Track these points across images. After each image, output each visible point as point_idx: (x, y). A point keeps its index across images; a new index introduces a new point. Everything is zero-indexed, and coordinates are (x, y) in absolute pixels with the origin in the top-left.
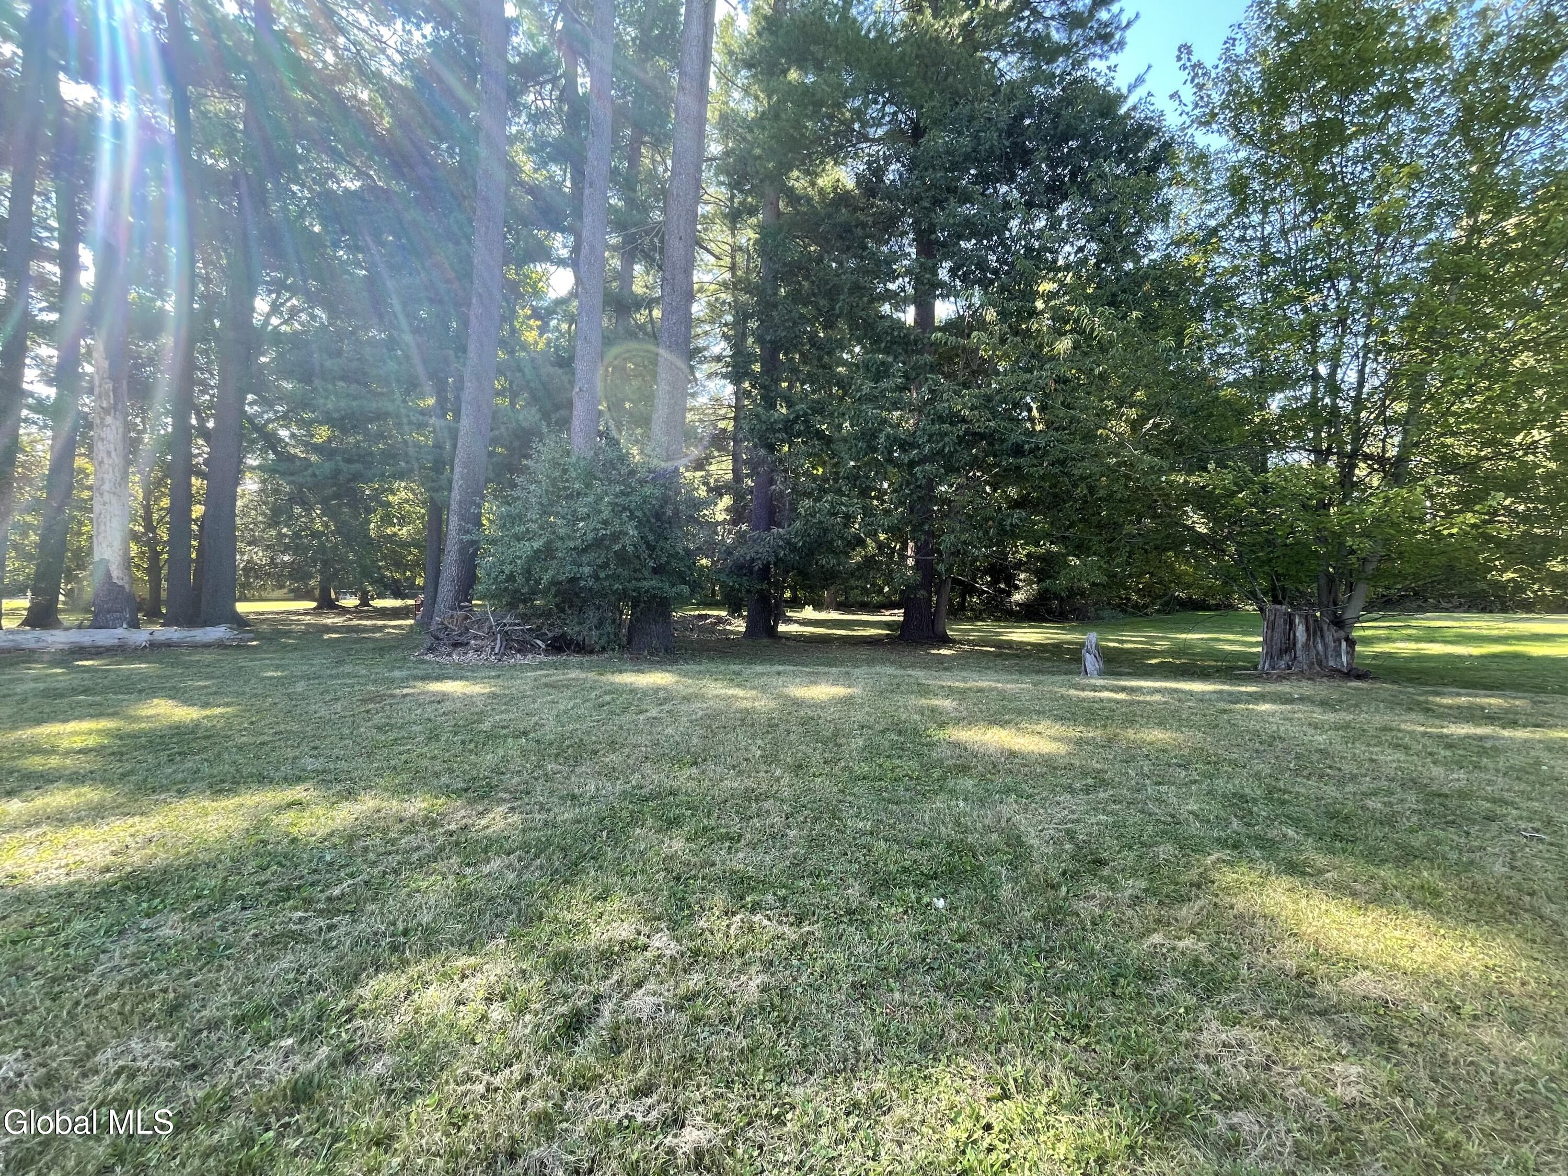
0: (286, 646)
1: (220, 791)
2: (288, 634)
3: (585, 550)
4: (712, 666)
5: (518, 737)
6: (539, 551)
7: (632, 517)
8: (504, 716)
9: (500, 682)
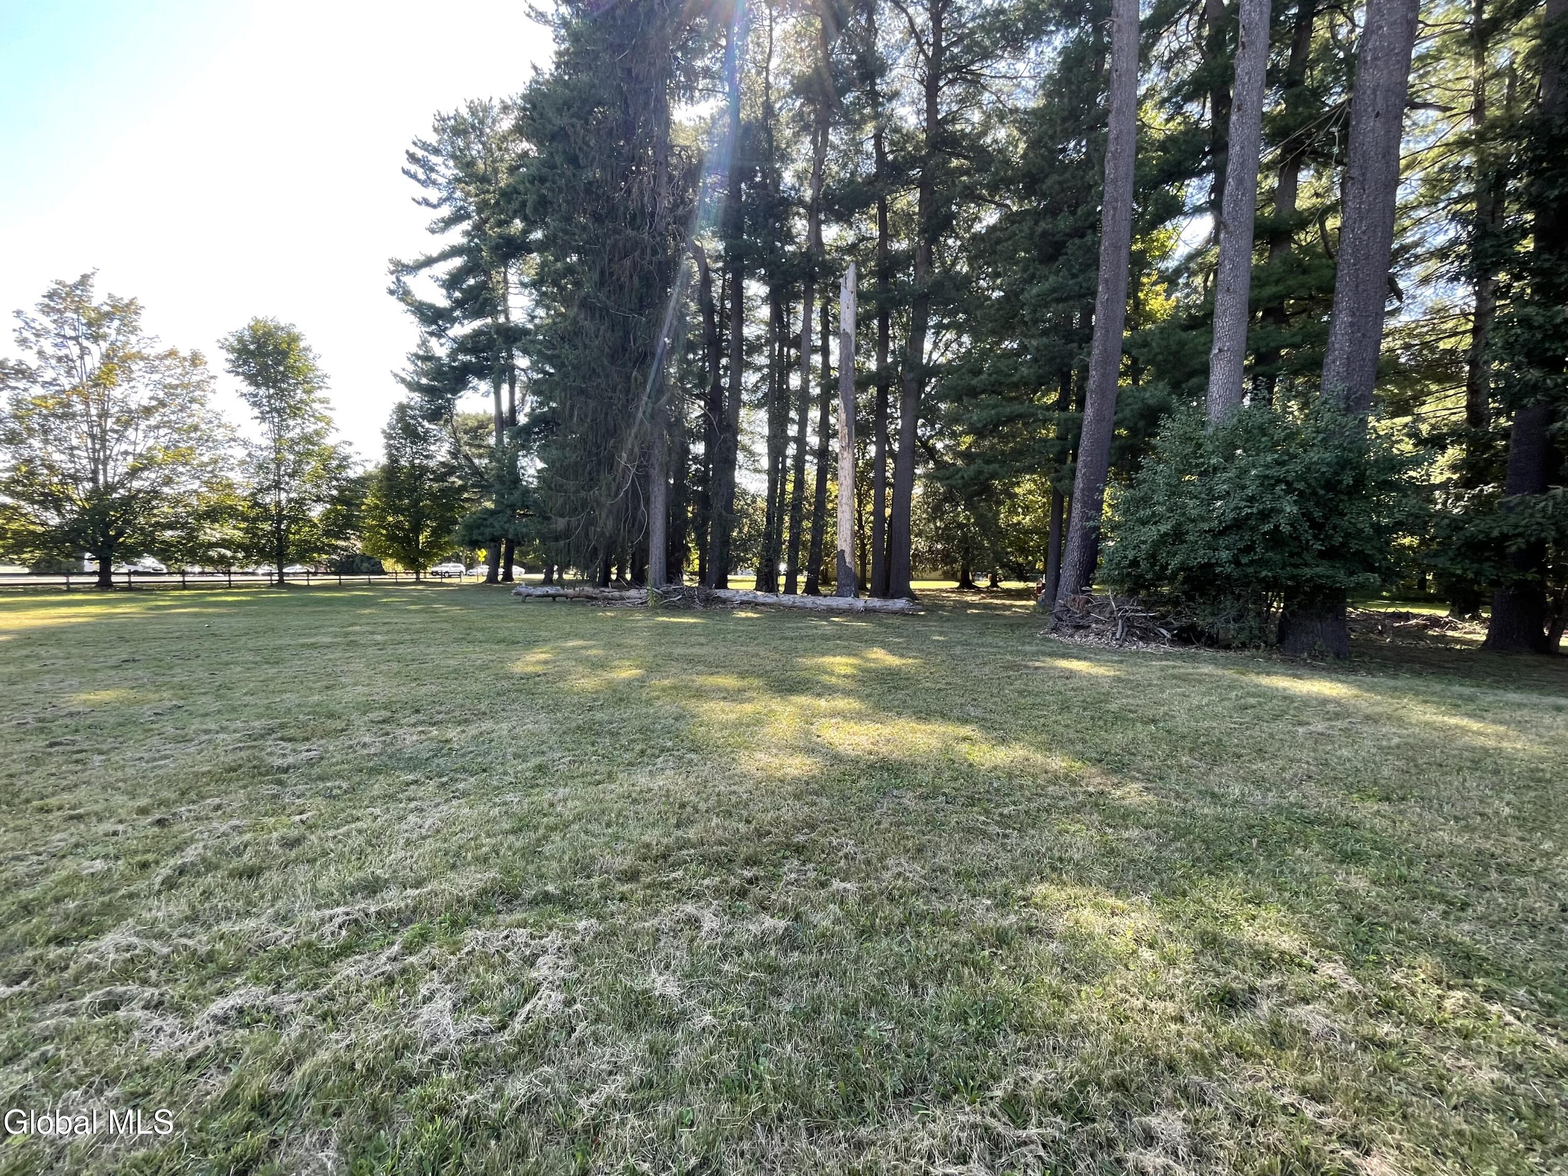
0: (942, 617)
1: (921, 718)
2: (942, 607)
3: (1222, 533)
4: (1418, 683)
5: (1146, 723)
6: (1166, 534)
7: (1290, 490)
8: (1131, 701)
9: (1123, 666)
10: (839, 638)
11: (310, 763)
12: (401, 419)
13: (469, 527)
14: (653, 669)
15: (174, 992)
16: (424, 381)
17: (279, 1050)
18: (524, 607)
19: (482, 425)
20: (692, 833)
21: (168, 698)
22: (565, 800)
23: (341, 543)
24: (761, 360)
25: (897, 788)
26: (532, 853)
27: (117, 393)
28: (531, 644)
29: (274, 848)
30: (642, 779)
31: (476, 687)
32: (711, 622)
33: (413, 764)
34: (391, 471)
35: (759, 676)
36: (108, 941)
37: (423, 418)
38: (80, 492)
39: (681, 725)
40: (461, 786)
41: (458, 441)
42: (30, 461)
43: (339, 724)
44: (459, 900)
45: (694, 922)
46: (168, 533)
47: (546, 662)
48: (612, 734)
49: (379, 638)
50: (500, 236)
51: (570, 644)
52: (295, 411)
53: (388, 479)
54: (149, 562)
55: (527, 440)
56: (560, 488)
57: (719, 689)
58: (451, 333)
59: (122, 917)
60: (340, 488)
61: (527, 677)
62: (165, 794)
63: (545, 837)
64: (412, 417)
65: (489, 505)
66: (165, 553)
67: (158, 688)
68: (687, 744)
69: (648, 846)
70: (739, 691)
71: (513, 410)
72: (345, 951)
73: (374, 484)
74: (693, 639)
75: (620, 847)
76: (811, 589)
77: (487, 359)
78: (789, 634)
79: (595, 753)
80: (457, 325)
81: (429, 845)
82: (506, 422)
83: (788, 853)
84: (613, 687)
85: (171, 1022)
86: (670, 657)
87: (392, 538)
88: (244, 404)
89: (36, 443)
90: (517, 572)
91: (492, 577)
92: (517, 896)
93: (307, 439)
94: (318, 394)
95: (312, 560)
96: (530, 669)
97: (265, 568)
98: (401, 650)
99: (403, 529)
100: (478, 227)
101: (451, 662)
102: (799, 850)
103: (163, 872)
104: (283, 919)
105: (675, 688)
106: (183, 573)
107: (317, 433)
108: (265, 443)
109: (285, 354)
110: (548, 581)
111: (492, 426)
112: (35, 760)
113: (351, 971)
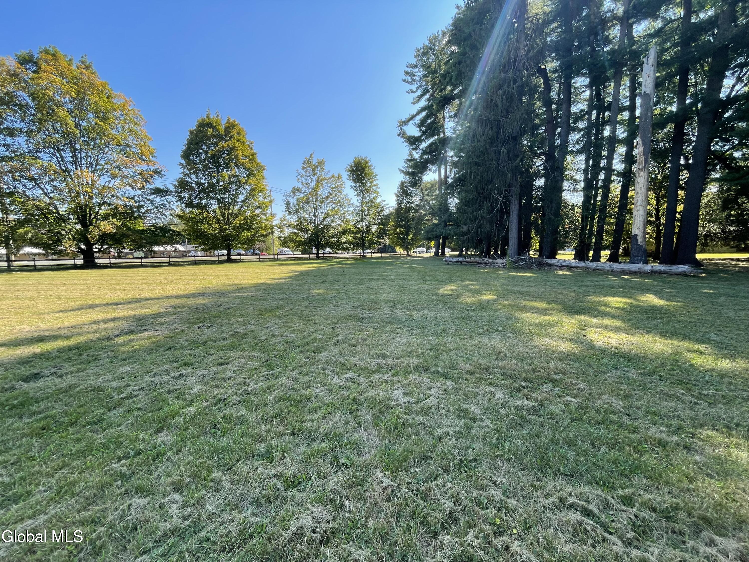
0: (722, 278)
1: (664, 336)
2: (725, 271)
10: (622, 287)
11: (369, 317)
12: (402, 188)
13: (427, 232)
14: (502, 296)
15: (337, 370)
16: (411, 170)
17: (359, 390)
18: (447, 266)
19: (433, 186)
20: (500, 364)
21: (333, 293)
22: (451, 343)
23: (382, 241)
26: (436, 358)
27: (319, 193)
28: (448, 282)
29: (359, 340)
30: (484, 340)
31: (424, 298)
32: (540, 276)
33: (400, 322)
34: (399, 210)
35: (559, 304)
36: (323, 354)
37: (410, 186)
38: (311, 227)
39: (510, 322)
40: (415, 332)
41: (423, 194)
42: (300, 218)
43: (378, 306)
44: (409, 366)
45: (493, 394)
46: (333, 239)
47: (453, 290)
48: (475, 321)
49: (392, 277)
50: (441, 97)
51: (465, 283)
52: (367, 191)
53: (398, 214)
54: (328, 249)
55: (452, 190)
56: (465, 212)
57: (534, 308)
58: (421, 147)
59: (325, 350)
60: (381, 219)
61: (444, 296)
62: (334, 321)
63: (441, 354)
64: (406, 187)
65: (435, 221)
66: (332, 247)
67: (331, 290)
68: (509, 330)
69: (480, 365)
70: (545, 310)
71: (446, 177)
72: (376, 371)
73: (392, 217)
74: (526, 284)
75: (470, 362)
76: (613, 258)
77: (435, 155)
78: (585, 283)
79: (467, 328)
80: (423, 143)
81: (402, 348)
82: (443, 182)
83: (547, 381)
84: (480, 303)
85: (336, 377)
86: (512, 292)
87: (399, 238)
88: (352, 190)
89: (302, 212)
90: (448, 251)
91: (436, 254)
92: (428, 370)
93: (371, 201)
94: (375, 183)
95: (373, 248)
96: (446, 292)
97: (359, 251)
98: (399, 282)
99: (402, 234)
100: (432, 95)
101: (417, 288)
102: (553, 381)
103: (334, 341)
104: (361, 359)
105: (510, 305)
106: (337, 253)
107: (374, 198)
108: (358, 204)
109: (364, 169)
110: (460, 255)
111: (437, 186)
112: (306, 308)
113: (377, 377)
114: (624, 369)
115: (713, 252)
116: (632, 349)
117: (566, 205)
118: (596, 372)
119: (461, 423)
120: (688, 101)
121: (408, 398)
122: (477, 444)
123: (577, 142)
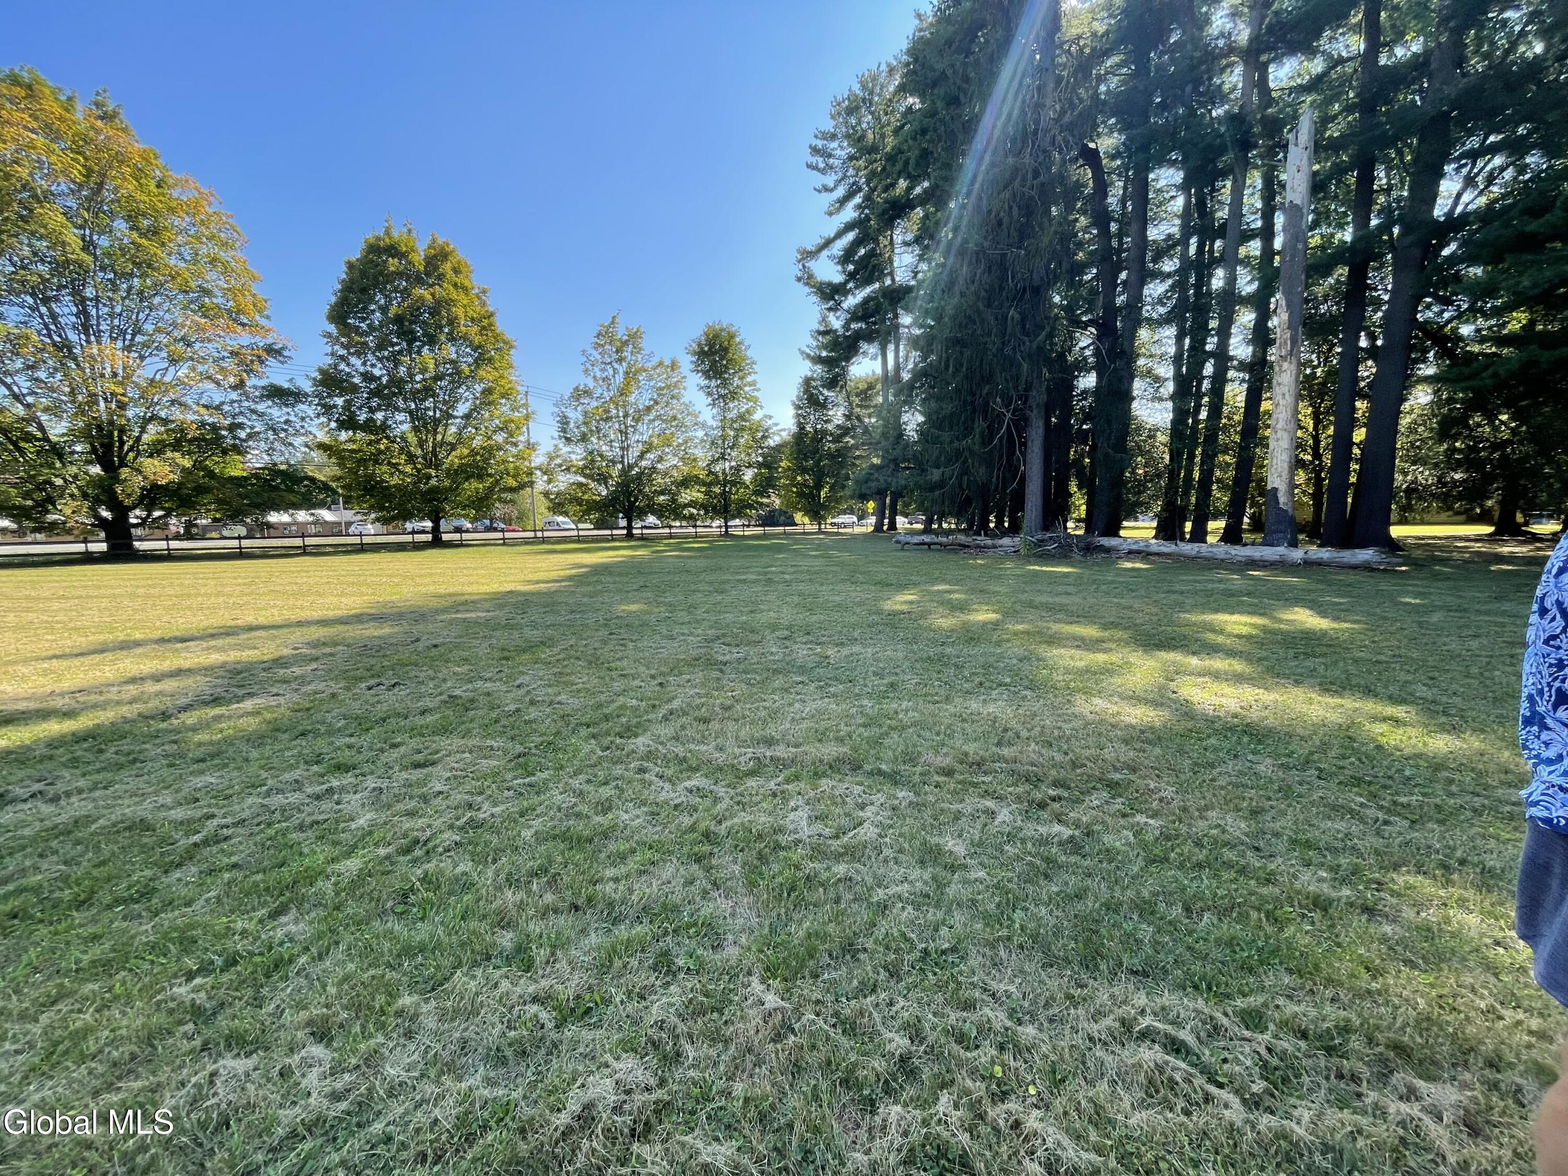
1: (1328, 690)
2: (1447, 561)
10: (1249, 594)
11: (739, 661)
12: (806, 391)
13: (859, 482)
14: (1009, 614)
15: (669, 772)
16: (824, 354)
17: (716, 812)
18: (901, 554)
19: (871, 387)
20: (1006, 752)
21: (662, 611)
22: (907, 711)
23: (765, 500)
24: (1169, 265)
25: (1254, 753)
26: (876, 742)
27: (632, 399)
28: (902, 587)
29: (717, 709)
30: (974, 705)
31: (853, 619)
32: (1087, 572)
33: (802, 670)
34: (800, 436)
35: (1125, 629)
36: (640, 740)
37: (823, 386)
38: (615, 471)
39: (1026, 666)
40: (832, 689)
41: (851, 404)
42: (591, 453)
43: (757, 638)
44: (821, 761)
45: (992, 814)
46: (662, 498)
47: (911, 603)
48: (956, 666)
49: (787, 577)
50: (886, 201)
51: (936, 588)
52: (734, 395)
53: (798, 444)
54: (651, 519)
55: (910, 396)
56: (936, 440)
57: (1075, 638)
58: (845, 306)
59: (645, 731)
60: (762, 455)
61: (894, 614)
62: (664, 669)
63: (887, 734)
64: (815, 388)
65: (876, 461)
66: (659, 512)
67: (659, 604)
68: (1025, 682)
69: (966, 754)
70: (1097, 641)
71: (898, 368)
72: (752, 773)
73: (787, 451)
74: (1060, 589)
75: (945, 750)
76: (1232, 536)
77: (875, 323)
78: (1178, 587)
79: (939, 679)
80: (850, 297)
81: (805, 725)
82: (890, 380)
83: (1099, 786)
84: (966, 628)
85: (667, 786)
86: (1031, 605)
87: (800, 494)
88: (702, 394)
89: (594, 440)
90: (902, 522)
91: (878, 527)
92: (860, 767)
93: (742, 417)
94: (749, 379)
95: (746, 515)
96: (898, 607)
97: (716, 523)
98: (802, 587)
99: (809, 487)
100: (868, 198)
101: (837, 598)
102: (1112, 786)
103: (663, 711)
104: (721, 749)
105: (1027, 633)
106: (670, 527)
107: (748, 411)
108: (715, 424)
109: (726, 350)
110: (928, 531)
111: (879, 386)
112: (605, 642)
113: (754, 784)
114: (1250, 757)
115: (1423, 523)
116: (1266, 718)
117: (1139, 428)
118: (1196, 764)
119: (927, 876)
120: (1374, 222)
121: (818, 827)
122: (958, 918)
123: (1160, 301)
